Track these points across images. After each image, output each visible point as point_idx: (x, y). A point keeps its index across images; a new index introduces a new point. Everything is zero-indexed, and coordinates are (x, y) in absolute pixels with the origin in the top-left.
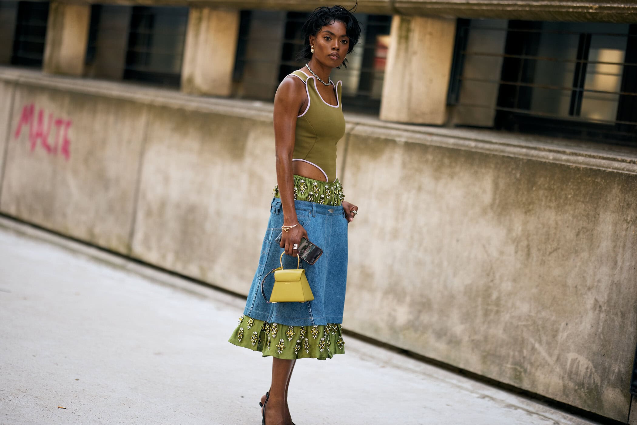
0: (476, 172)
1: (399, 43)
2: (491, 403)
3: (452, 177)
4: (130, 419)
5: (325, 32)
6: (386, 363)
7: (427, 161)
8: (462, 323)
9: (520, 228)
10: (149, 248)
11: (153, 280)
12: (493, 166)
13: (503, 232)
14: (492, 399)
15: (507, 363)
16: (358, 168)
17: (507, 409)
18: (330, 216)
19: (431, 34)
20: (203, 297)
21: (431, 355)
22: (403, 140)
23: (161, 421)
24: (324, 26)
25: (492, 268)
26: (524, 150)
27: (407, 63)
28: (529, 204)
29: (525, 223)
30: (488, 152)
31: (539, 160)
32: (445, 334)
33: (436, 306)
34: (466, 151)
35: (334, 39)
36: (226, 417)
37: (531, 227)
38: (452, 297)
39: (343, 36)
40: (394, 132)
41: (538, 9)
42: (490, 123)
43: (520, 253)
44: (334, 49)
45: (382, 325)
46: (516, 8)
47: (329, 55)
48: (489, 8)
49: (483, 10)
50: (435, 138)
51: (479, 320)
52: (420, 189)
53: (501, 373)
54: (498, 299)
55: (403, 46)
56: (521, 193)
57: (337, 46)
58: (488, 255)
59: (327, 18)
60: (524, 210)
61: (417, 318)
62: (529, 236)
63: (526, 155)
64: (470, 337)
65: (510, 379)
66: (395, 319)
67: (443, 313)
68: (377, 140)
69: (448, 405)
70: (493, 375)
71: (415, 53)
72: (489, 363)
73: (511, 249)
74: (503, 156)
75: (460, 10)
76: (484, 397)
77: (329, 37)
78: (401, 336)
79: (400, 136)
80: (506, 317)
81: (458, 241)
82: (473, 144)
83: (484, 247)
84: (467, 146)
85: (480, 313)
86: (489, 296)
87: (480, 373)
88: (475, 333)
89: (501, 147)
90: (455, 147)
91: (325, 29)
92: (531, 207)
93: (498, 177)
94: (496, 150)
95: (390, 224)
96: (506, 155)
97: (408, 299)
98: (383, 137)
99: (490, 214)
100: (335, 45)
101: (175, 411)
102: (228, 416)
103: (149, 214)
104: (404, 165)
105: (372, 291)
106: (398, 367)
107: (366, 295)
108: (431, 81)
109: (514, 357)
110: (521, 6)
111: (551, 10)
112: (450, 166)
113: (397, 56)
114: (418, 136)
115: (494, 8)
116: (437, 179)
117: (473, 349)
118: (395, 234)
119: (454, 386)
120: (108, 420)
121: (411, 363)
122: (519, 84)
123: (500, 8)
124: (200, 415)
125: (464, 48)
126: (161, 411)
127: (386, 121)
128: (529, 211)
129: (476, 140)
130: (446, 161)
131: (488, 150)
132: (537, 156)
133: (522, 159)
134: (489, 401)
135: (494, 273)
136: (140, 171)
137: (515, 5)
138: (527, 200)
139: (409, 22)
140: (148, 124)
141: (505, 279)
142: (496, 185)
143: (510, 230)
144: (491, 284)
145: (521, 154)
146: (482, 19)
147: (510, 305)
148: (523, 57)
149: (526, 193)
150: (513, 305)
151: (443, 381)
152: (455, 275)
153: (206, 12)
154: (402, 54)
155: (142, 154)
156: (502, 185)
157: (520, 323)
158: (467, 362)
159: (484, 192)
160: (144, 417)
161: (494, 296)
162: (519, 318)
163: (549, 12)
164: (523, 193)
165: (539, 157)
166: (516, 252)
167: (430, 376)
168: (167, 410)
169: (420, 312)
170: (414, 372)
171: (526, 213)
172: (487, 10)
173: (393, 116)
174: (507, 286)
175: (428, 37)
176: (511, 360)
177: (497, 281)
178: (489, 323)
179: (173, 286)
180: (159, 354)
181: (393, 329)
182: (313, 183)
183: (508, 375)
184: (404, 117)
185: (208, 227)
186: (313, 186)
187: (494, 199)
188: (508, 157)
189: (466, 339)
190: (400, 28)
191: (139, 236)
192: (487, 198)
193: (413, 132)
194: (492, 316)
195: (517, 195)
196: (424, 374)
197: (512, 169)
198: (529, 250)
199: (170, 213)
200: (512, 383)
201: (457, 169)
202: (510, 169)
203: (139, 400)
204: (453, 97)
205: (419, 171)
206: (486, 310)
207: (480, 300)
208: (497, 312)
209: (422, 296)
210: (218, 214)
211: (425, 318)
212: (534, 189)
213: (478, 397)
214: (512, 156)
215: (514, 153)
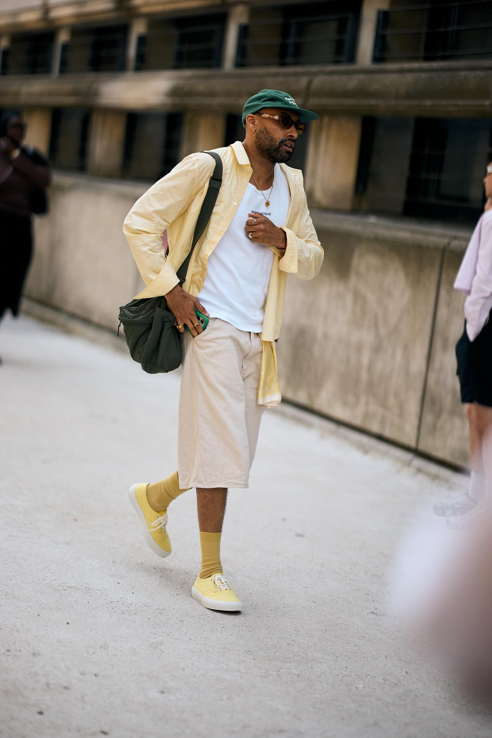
210: (326, 336)
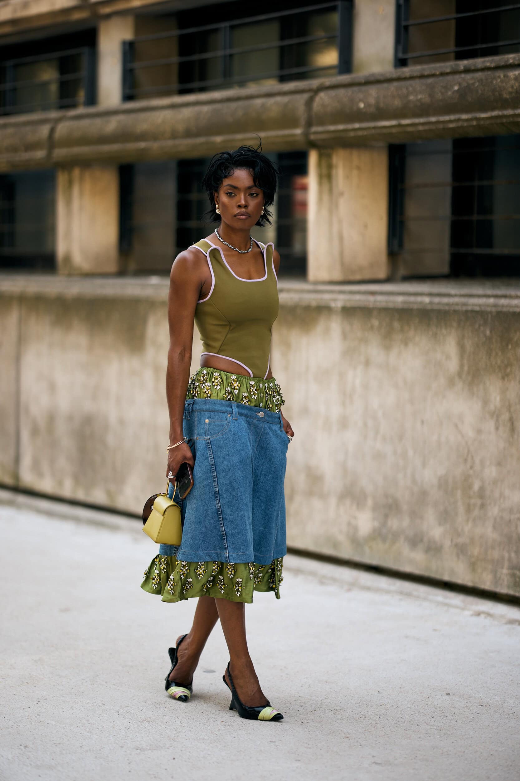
0: (435, 335)
1: (320, 183)
2: (488, 621)
3: (406, 344)
4: (37, 702)
5: (226, 186)
6: (352, 585)
7: (372, 327)
8: (440, 524)
9: (498, 398)
10: (40, 475)
11: (49, 514)
12: (455, 324)
13: (477, 406)
14: (489, 615)
15: (503, 568)
16: (287, 345)
17: (509, 626)
18: (260, 421)
19: (358, 168)
20: (114, 528)
21: (407, 569)
22: (339, 304)
23: (76, 700)
24: (224, 178)
25: (469, 451)
26: (491, 301)
27: (333, 207)
28: (506, 366)
29: (503, 391)
30: (447, 308)
31: (511, 310)
32: (422, 541)
33: (405, 507)
34: (419, 310)
35: (239, 194)
36: (158, 683)
37: (511, 395)
38: (424, 494)
39: (250, 188)
40: (327, 296)
41: (488, 122)
42: (446, 269)
43: (501, 429)
44: (240, 206)
45: (341, 538)
46: (460, 124)
47: (235, 216)
48: (427, 127)
49: (420, 131)
50: (379, 298)
51: (461, 517)
52: (367, 363)
53: (496, 580)
54: (482, 489)
55: (326, 187)
56: (494, 353)
57: (243, 202)
58: (463, 436)
59: (226, 168)
60: (500, 375)
61: (384, 524)
62: (510, 406)
63: (495, 306)
64: (452, 541)
65: (508, 587)
66: (356, 529)
67: (414, 514)
68: (308, 308)
69: (435, 630)
70: (487, 585)
71: (342, 194)
72: (479, 571)
73: (490, 425)
74: (467, 311)
75: (391, 134)
76: (478, 614)
77: (233, 192)
78: (367, 550)
79: (335, 300)
80: (494, 511)
81: (423, 422)
82: (427, 300)
83: (456, 426)
84: (421, 303)
85: (461, 510)
86: (470, 487)
87: (470, 584)
88: (459, 535)
89: (463, 300)
90: (406, 306)
91: (226, 182)
92: (508, 370)
93: (463, 336)
94: (457, 304)
95: (336, 412)
96: (470, 308)
97: (370, 502)
98: (314, 304)
99: (459, 385)
100: (240, 201)
101: (93, 684)
102: (160, 682)
103: (35, 432)
104: (345, 336)
105: (323, 497)
106: (368, 589)
107: (317, 504)
108: (366, 226)
109: (510, 559)
110: (467, 120)
111: (504, 120)
112: (402, 330)
113: (320, 200)
114: (358, 297)
115: (433, 127)
116: (388, 348)
117: (458, 556)
118: (344, 423)
119: (439, 604)
120: (9, 707)
121: (383, 582)
122: (475, 217)
123: (441, 126)
124: (125, 685)
125: (403, 181)
126: (76, 686)
127: (316, 283)
128: (507, 375)
129: (430, 295)
130: (396, 325)
131: (448, 304)
132: (509, 306)
133: (491, 312)
134: (485, 618)
135: (472, 457)
136: (18, 380)
137: (459, 120)
138: (502, 362)
139: (329, 156)
140: (20, 321)
141: (488, 463)
142: (462, 347)
143: (486, 402)
144: (471, 472)
145: (488, 306)
146: (419, 142)
147: (497, 495)
148: (477, 183)
149: (500, 353)
150: (502, 495)
151: (425, 599)
152: (424, 465)
153: (76, 172)
154: (326, 197)
155: (18, 359)
156: (469, 345)
157: (512, 517)
158: (452, 572)
159: (448, 357)
160: (54, 697)
161: (476, 486)
162: (511, 511)
163: (502, 124)
164: (497, 354)
165: (511, 306)
166: (497, 428)
167: (409, 595)
168: (82, 684)
169: (386, 516)
170: (388, 592)
171: (503, 378)
172: (425, 131)
173: (324, 275)
174: (491, 472)
175: (355, 172)
176: (506, 564)
177: (477, 467)
178: (474, 520)
179: (77, 520)
180: (66, 610)
181: (355, 541)
182: (231, 376)
183: (506, 583)
184: (337, 275)
185: (111, 440)
186: (231, 381)
187: (462, 366)
188: (472, 311)
189: (447, 543)
190: (319, 164)
191: (26, 461)
192: (453, 365)
193: (352, 293)
194: (476, 512)
195: (490, 358)
196: (401, 593)
197: (480, 326)
198: (512, 424)
199: (62, 428)
200: (511, 592)
201: (411, 333)
202: (477, 326)
203: (46, 675)
204: (396, 242)
205: (365, 341)
206: (469, 505)
207: (459, 493)
208: (483, 506)
209: (386, 496)
210: (122, 422)
211: (394, 523)
212: (510, 347)
213: (472, 615)
214: (477, 309)
215: (480, 306)
